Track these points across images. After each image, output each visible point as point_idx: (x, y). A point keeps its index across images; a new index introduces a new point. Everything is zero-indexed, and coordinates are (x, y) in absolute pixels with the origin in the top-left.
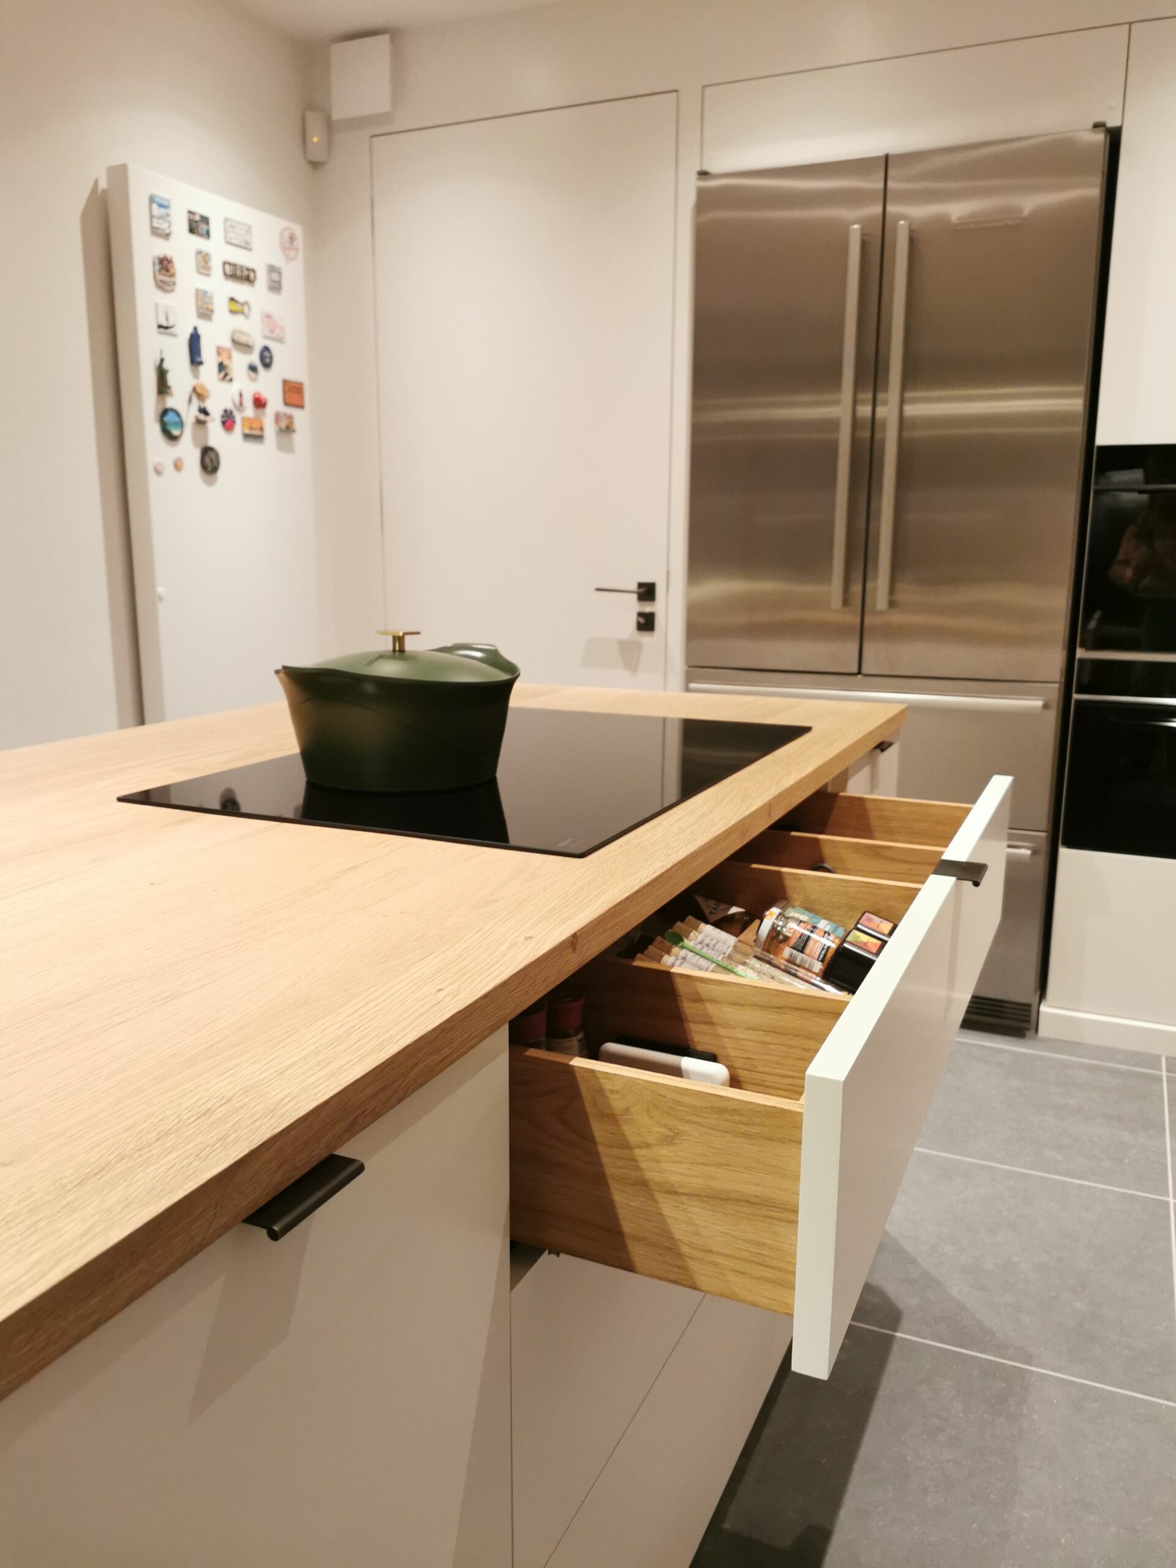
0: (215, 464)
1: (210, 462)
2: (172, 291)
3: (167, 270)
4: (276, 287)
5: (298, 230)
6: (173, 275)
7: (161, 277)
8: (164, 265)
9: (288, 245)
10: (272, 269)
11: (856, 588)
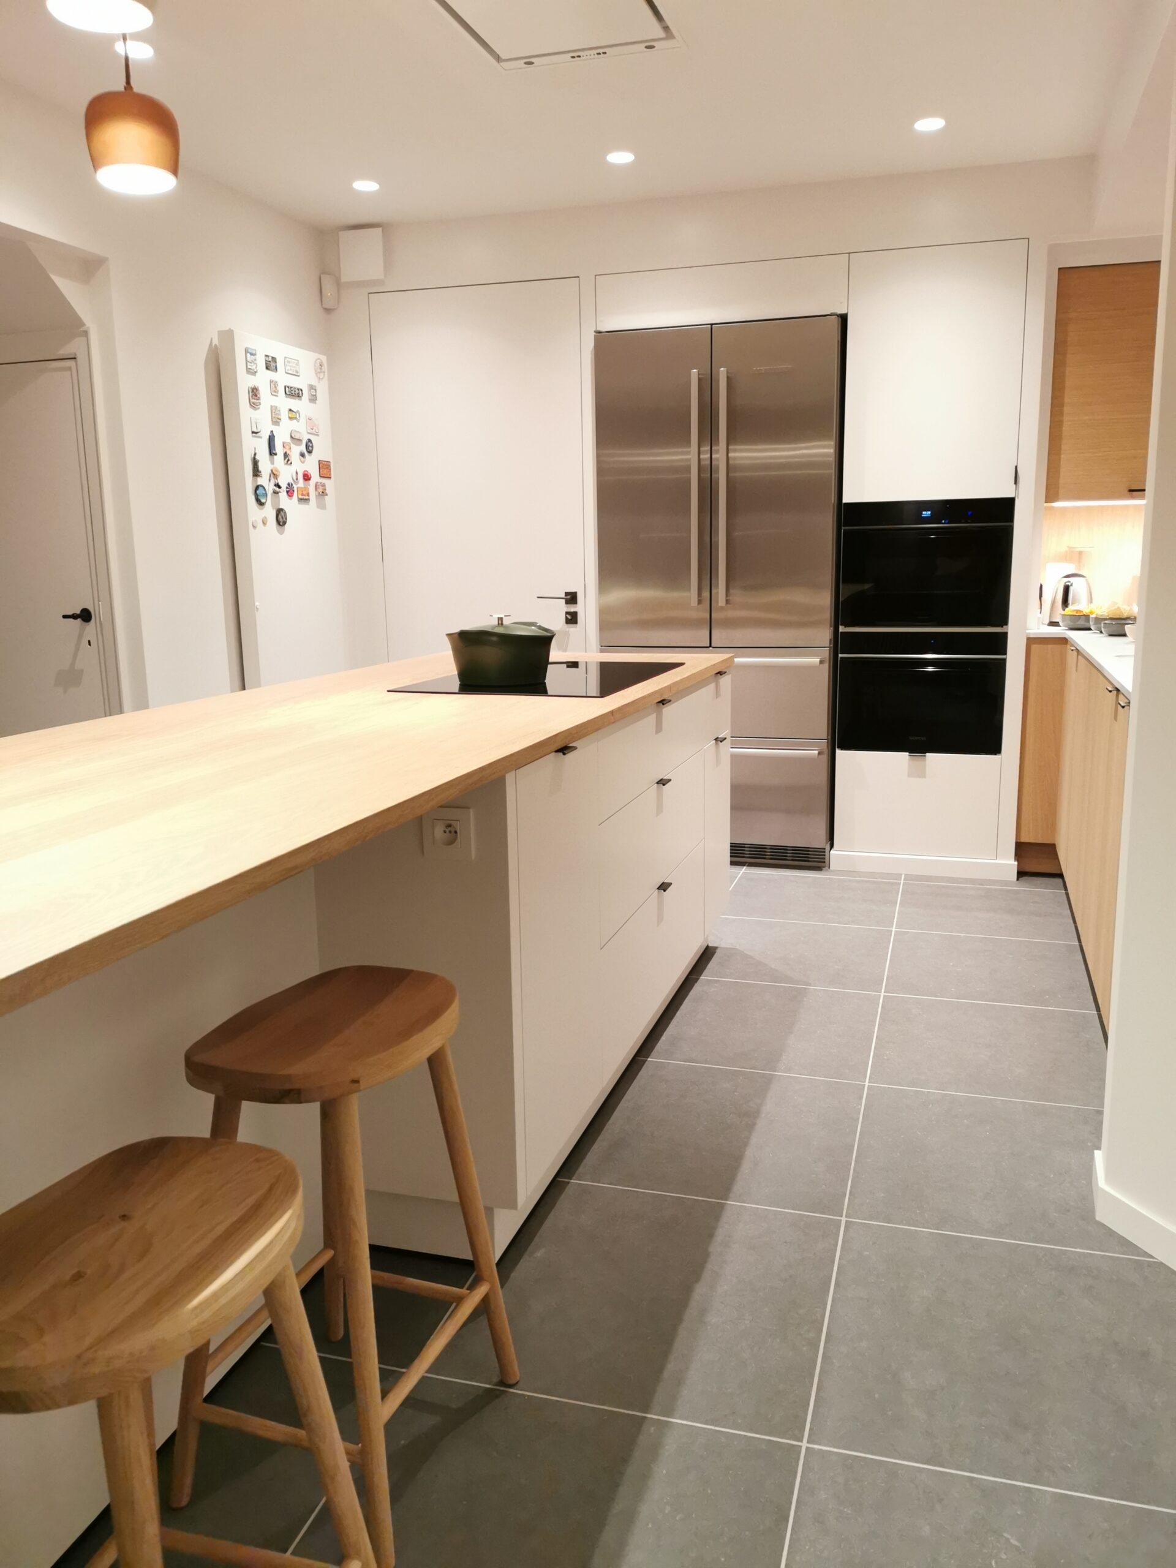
0: (284, 519)
1: (281, 518)
2: (259, 408)
3: (256, 396)
4: (313, 399)
5: (324, 359)
6: (259, 399)
7: (252, 400)
8: (254, 392)
9: (319, 370)
10: (312, 387)
11: (706, 594)
